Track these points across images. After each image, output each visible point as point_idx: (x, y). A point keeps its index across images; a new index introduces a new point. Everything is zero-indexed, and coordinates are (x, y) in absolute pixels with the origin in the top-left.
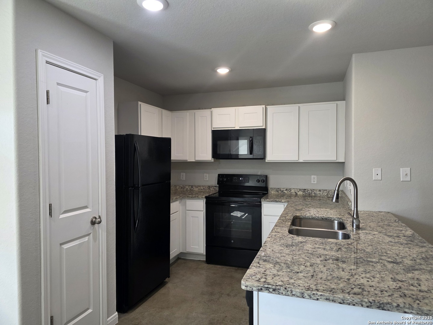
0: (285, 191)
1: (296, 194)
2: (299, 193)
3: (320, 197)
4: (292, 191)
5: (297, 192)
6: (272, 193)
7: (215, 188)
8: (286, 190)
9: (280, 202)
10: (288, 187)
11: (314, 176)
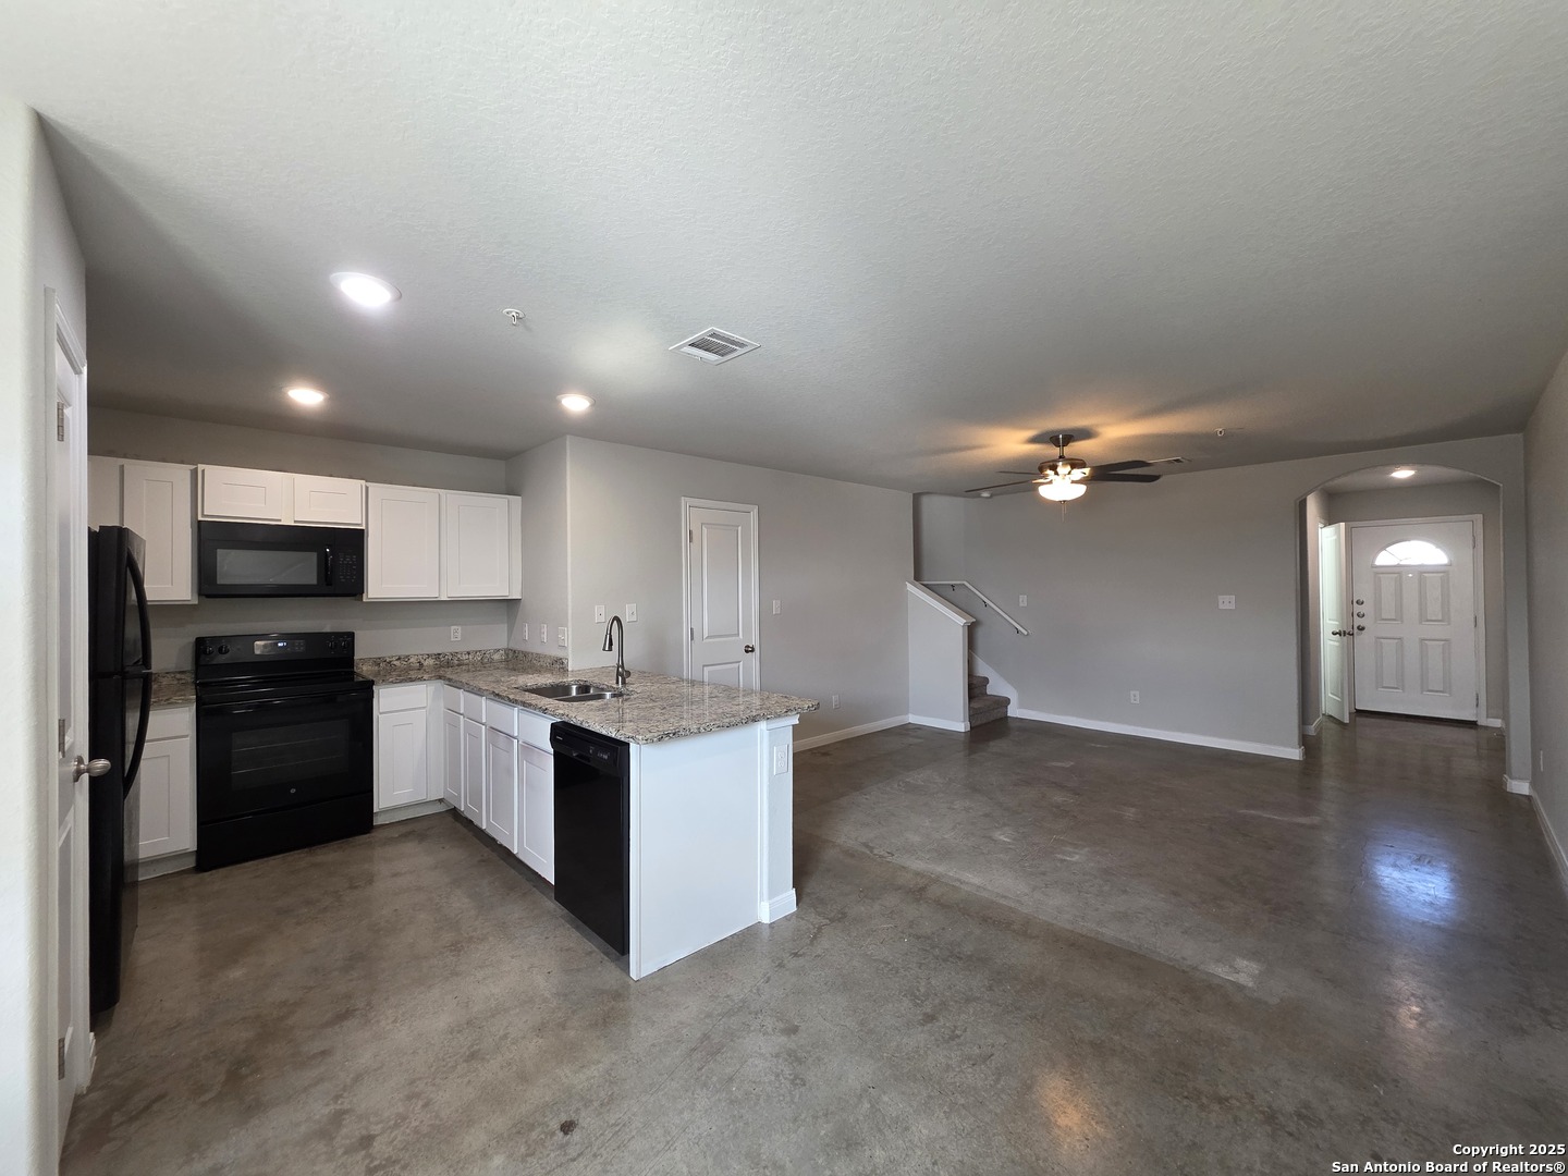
0: (395, 663)
1: (421, 665)
2: (425, 663)
3: (467, 664)
4: (412, 660)
5: (422, 661)
6: (364, 668)
7: (178, 676)
8: (399, 659)
9: (421, 679)
10: (403, 653)
11: (456, 627)
